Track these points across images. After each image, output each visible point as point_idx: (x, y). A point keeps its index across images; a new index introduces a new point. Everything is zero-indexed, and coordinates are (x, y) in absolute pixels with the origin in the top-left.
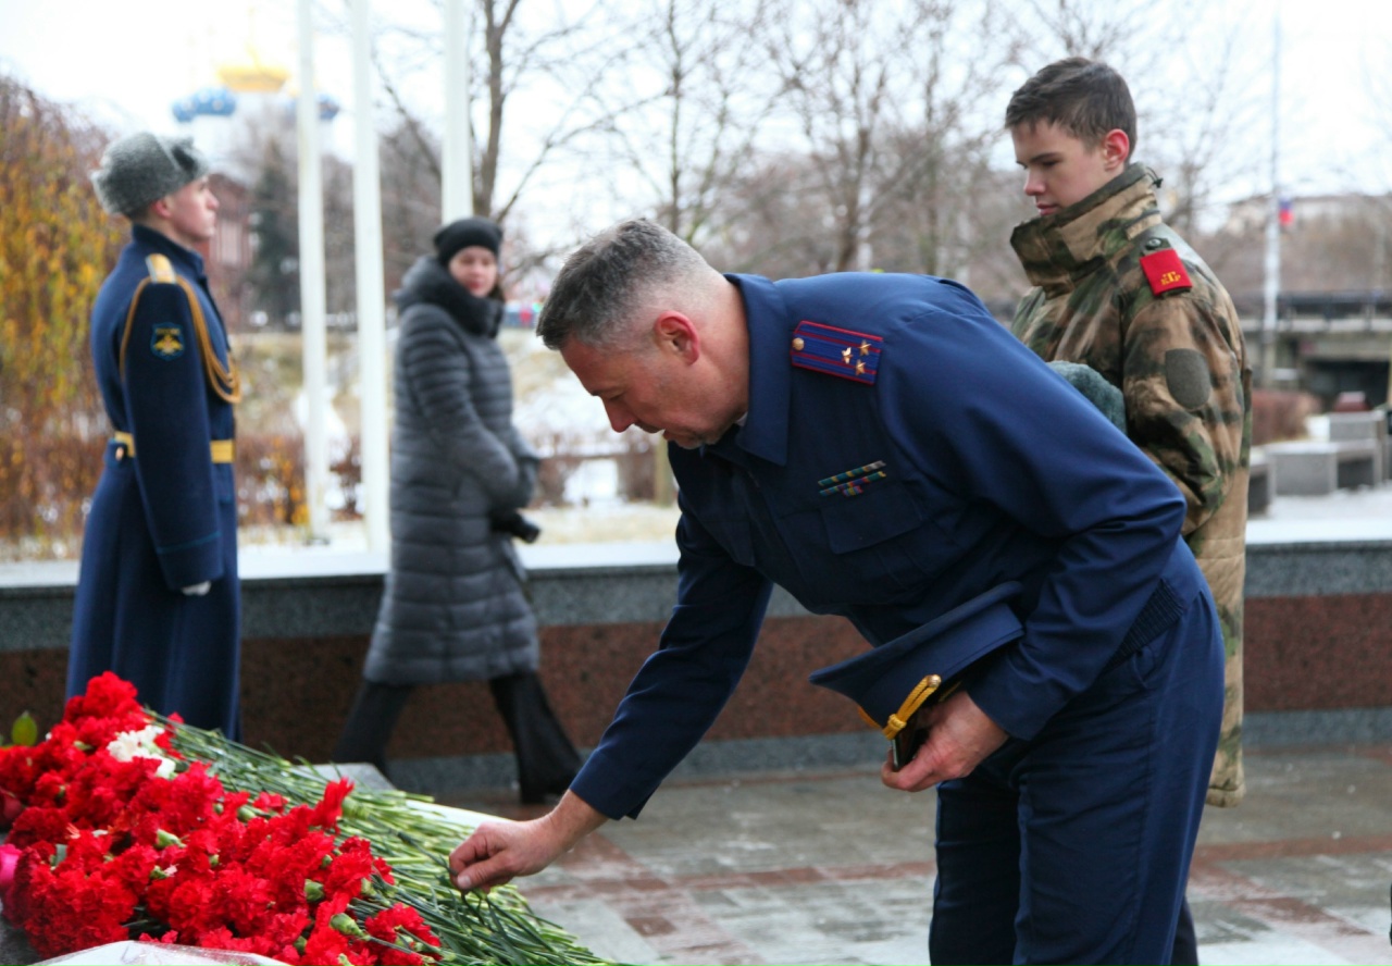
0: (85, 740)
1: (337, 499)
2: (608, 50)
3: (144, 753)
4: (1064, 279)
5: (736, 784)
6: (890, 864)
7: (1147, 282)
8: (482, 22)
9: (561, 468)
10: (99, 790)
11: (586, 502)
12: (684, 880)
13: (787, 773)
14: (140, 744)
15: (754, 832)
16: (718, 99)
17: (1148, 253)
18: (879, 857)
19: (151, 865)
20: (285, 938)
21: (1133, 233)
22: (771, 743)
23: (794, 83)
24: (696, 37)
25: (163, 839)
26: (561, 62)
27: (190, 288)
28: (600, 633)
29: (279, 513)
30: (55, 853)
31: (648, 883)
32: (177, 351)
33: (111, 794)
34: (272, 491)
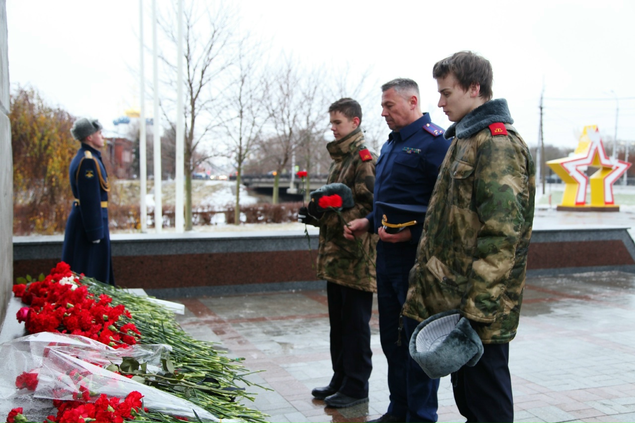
0: (55, 279)
1: (150, 222)
2: (223, 105)
3: (69, 283)
4: (340, 158)
5: (247, 296)
6: (285, 316)
7: (361, 158)
8: (190, 97)
9: (210, 215)
10: (55, 293)
11: (216, 224)
12: (229, 321)
13: (261, 293)
14: (68, 281)
15: (250, 308)
16: (252, 119)
17: (361, 150)
18: (283, 314)
19: (64, 313)
20: (95, 332)
21: (357, 145)
22: (257, 285)
23: (272, 115)
24: (247, 102)
25: (69, 306)
26: (211, 108)
27: (96, 160)
28: (211, 256)
29: (133, 226)
30: (40, 309)
31: (220, 321)
32: (92, 177)
33: (58, 294)
34: (132, 220)
